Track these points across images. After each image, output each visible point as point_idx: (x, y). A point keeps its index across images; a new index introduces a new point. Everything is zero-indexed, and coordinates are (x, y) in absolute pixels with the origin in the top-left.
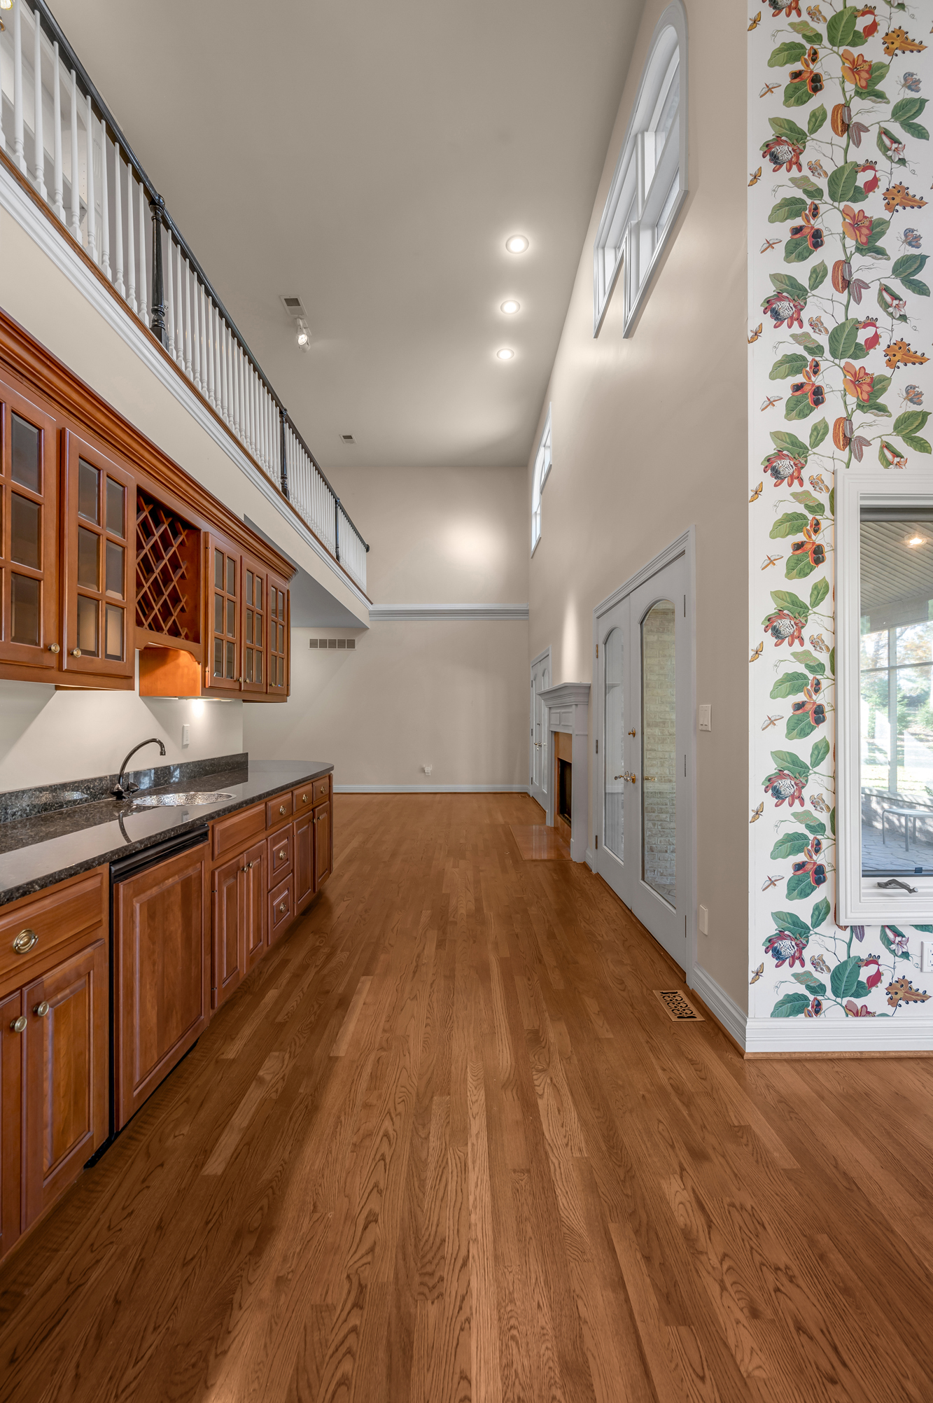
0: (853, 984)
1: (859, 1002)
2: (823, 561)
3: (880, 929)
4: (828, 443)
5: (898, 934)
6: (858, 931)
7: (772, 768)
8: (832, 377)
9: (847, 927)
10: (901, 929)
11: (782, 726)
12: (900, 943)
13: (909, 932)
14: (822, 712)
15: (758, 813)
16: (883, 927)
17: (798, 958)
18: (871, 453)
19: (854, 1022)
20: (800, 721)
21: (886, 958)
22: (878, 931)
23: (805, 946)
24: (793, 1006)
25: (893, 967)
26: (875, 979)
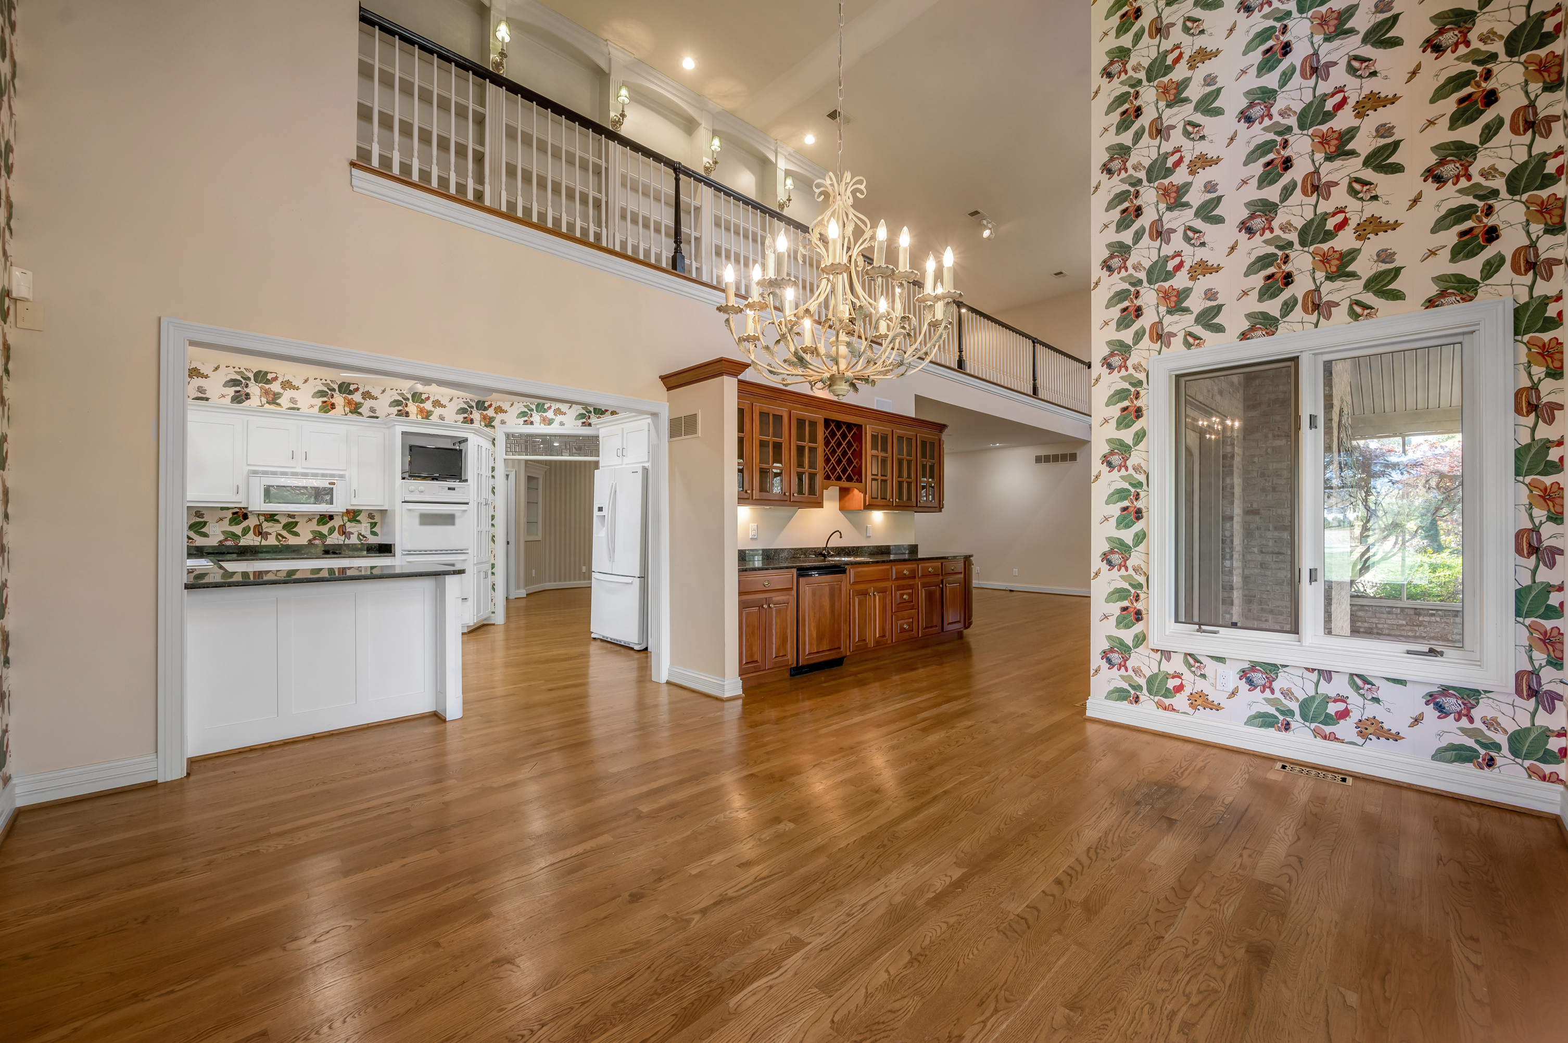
0: (1162, 689)
1: (1167, 702)
2: (1142, 416)
3: (1183, 655)
4: (1146, 341)
5: (1197, 661)
6: (1166, 655)
7: (1106, 547)
8: (1149, 297)
9: (1158, 650)
10: (1199, 658)
11: (1113, 521)
12: (1199, 667)
13: (1206, 661)
14: (1141, 513)
15: (1097, 574)
16: (1186, 654)
17: (1123, 665)
18: (1177, 342)
19: (1161, 712)
20: (1125, 518)
21: (1188, 676)
22: (1181, 657)
23: (1128, 659)
24: (1120, 695)
25: (1192, 684)
26: (1179, 689)
